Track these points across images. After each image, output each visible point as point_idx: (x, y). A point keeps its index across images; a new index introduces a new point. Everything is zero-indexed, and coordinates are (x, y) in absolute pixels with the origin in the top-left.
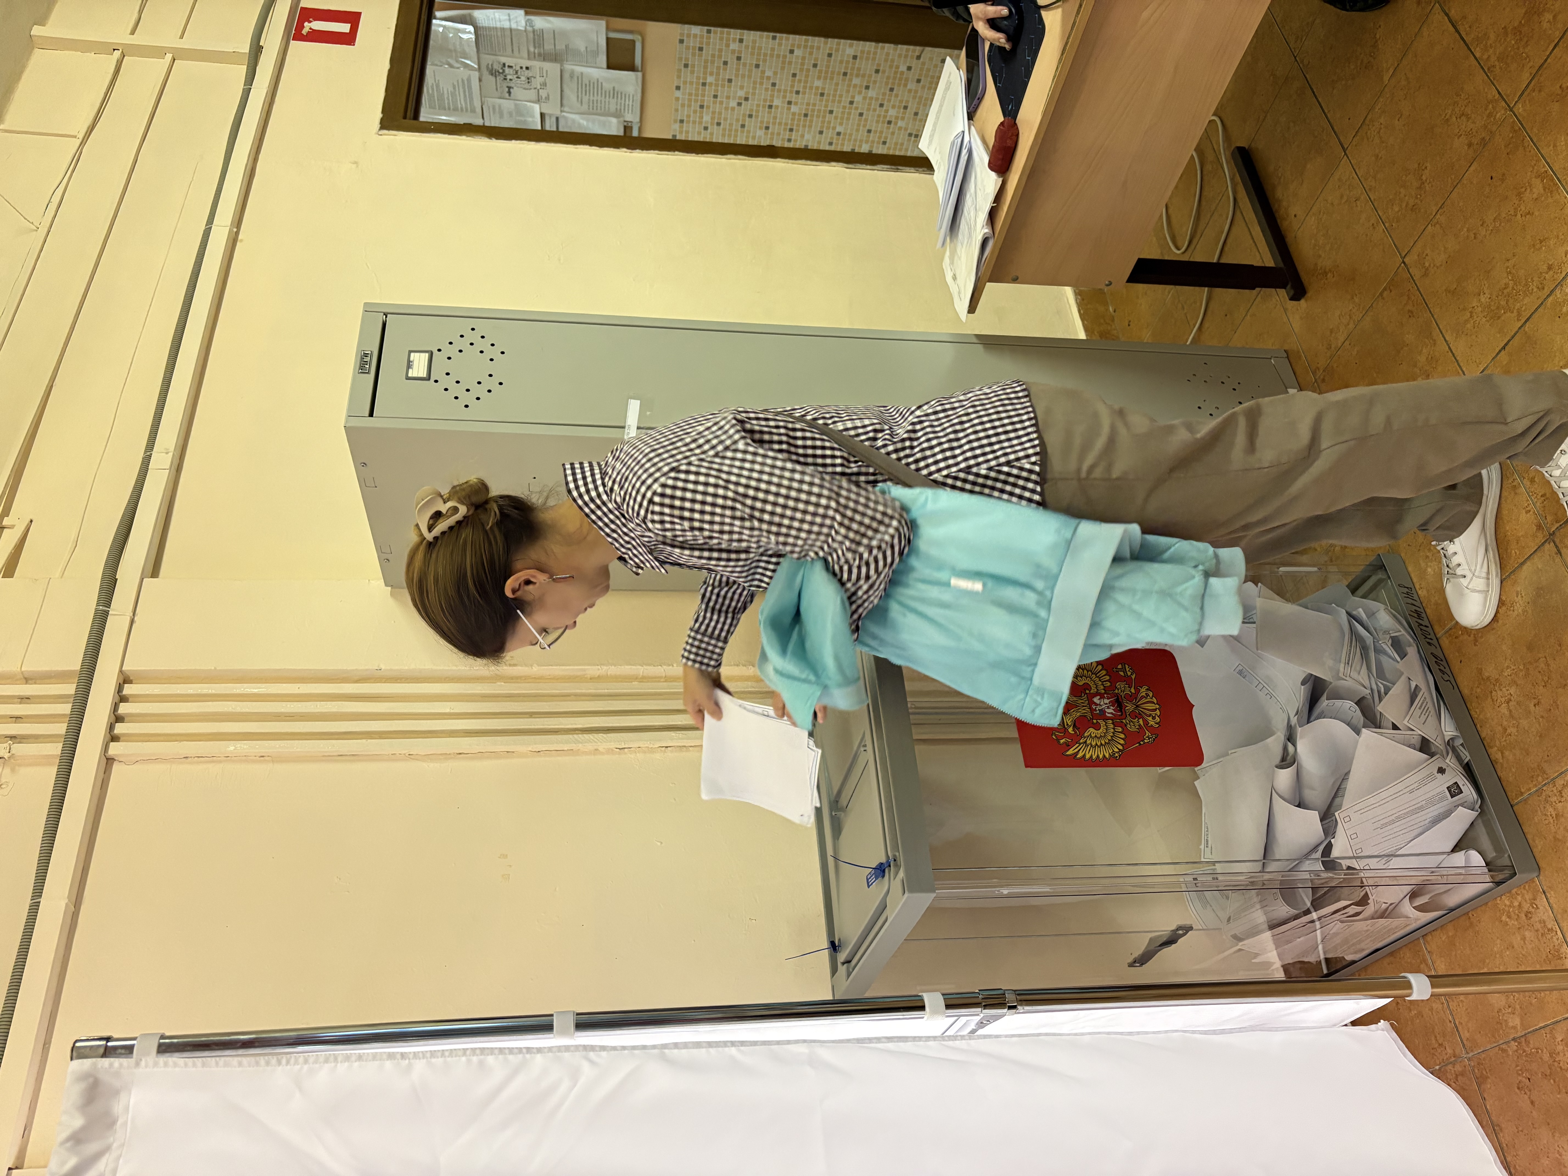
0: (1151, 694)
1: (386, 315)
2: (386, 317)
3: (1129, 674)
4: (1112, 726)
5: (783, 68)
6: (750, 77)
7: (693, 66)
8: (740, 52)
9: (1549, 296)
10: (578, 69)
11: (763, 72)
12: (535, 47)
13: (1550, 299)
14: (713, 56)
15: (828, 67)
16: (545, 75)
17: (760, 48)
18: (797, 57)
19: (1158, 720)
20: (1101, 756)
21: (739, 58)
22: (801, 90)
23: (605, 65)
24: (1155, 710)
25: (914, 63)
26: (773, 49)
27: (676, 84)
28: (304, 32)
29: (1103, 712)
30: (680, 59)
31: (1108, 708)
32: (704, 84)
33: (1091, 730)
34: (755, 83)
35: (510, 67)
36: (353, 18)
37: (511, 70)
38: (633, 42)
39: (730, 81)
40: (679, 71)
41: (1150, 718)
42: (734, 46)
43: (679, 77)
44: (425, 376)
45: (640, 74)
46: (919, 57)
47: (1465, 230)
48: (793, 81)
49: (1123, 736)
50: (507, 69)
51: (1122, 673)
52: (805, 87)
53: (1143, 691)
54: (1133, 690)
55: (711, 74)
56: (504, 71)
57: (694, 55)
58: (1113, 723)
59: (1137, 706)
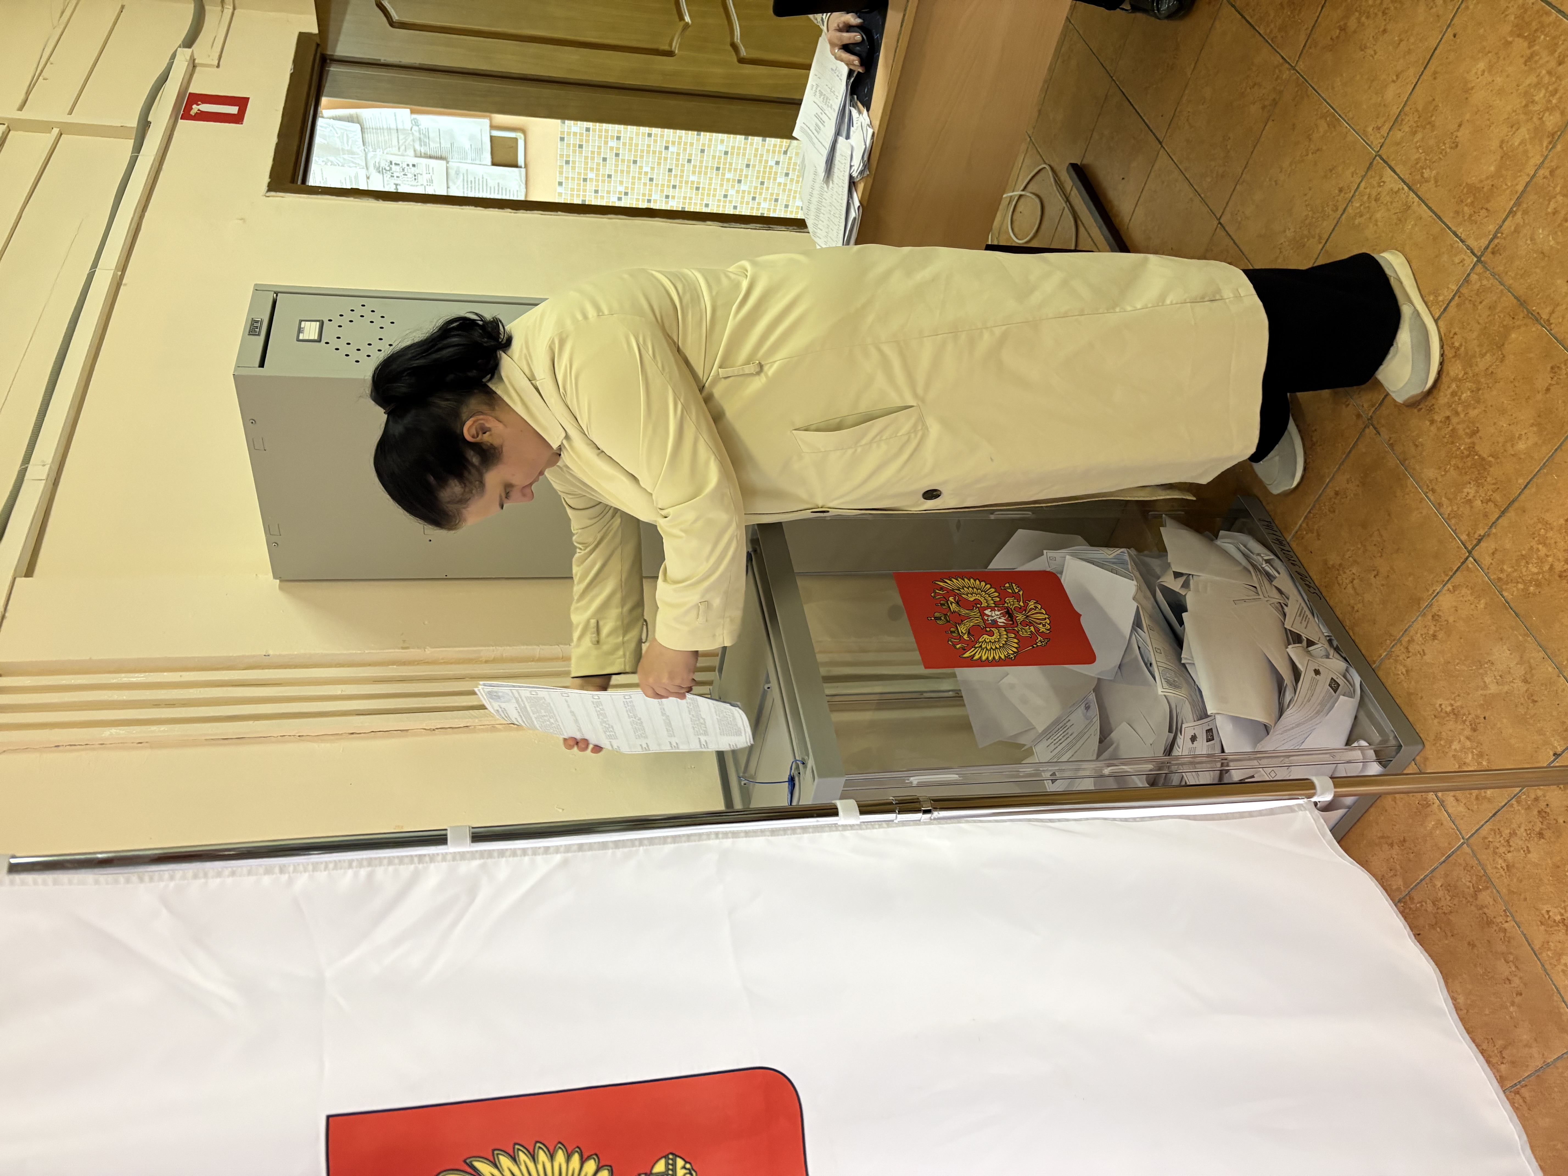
0: (1039, 607)
1: (277, 293)
2: (277, 296)
3: (1017, 591)
4: (1005, 633)
5: (659, 164)
6: (628, 172)
7: (574, 162)
8: (618, 149)
9: (1342, 215)
10: (463, 167)
11: (641, 168)
12: (421, 145)
13: (1344, 216)
14: (593, 152)
15: (701, 162)
16: (431, 171)
17: (637, 145)
18: (672, 153)
19: (1048, 627)
20: (997, 658)
21: (617, 155)
22: (678, 184)
23: (490, 163)
24: (1045, 619)
25: (782, 158)
26: (649, 146)
27: (558, 180)
28: (193, 113)
29: (995, 621)
30: (562, 156)
31: (1000, 618)
32: (585, 180)
33: (985, 636)
34: (634, 178)
35: (396, 164)
36: (242, 103)
37: (398, 168)
38: (516, 140)
39: (610, 176)
40: (561, 167)
41: (1041, 626)
42: (613, 143)
43: (561, 173)
44: (316, 338)
45: (523, 170)
46: (785, 153)
47: (1268, 180)
48: (670, 176)
49: (1016, 641)
50: (393, 166)
51: (1010, 591)
52: (681, 182)
53: (1031, 604)
54: (1021, 604)
55: (592, 169)
56: (391, 169)
57: (574, 151)
58: (1005, 631)
59: (1027, 616)
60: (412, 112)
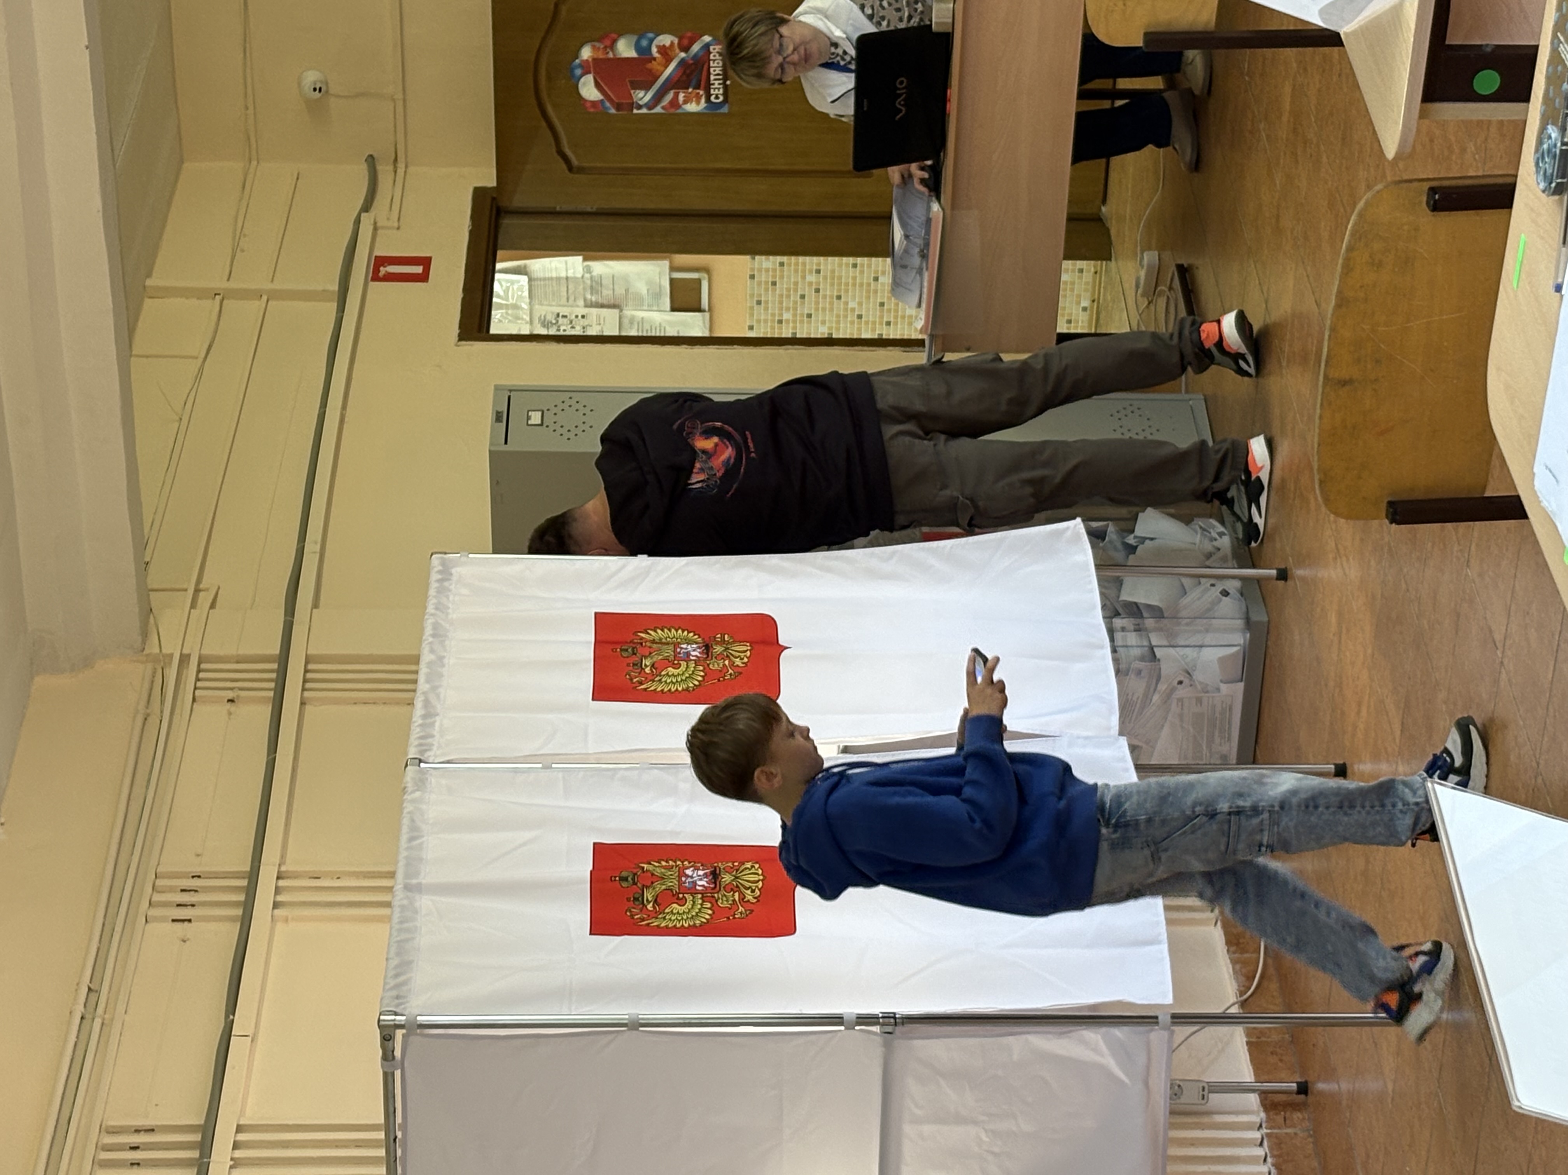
1: (511, 390)
2: (510, 393)
5: (868, 298)
6: (832, 310)
7: (767, 302)
8: (818, 283)
10: (640, 314)
11: (846, 303)
12: (592, 294)
14: (788, 290)
16: (602, 322)
17: (840, 278)
18: (883, 284)
21: (817, 291)
23: (668, 307)
26: (854, 278)
27: (748, 324)
28: (381, 274)
30: (752, 296)
34: (838, 316)
35: (565, 317)
36: (426, 262)
37: (565, 320)
38: (699, 281)
39: (809, 316)
40: (752, 308)
42: (812, 278)
43: (752, 315)
44: (540, 423)
45: (707, 315)
48: (882, 311)
50: (561, 320)
52: (896, 317)
55: (788, 309)
56: (557, 322)
57: (767, 290)
60: (585, 259)
